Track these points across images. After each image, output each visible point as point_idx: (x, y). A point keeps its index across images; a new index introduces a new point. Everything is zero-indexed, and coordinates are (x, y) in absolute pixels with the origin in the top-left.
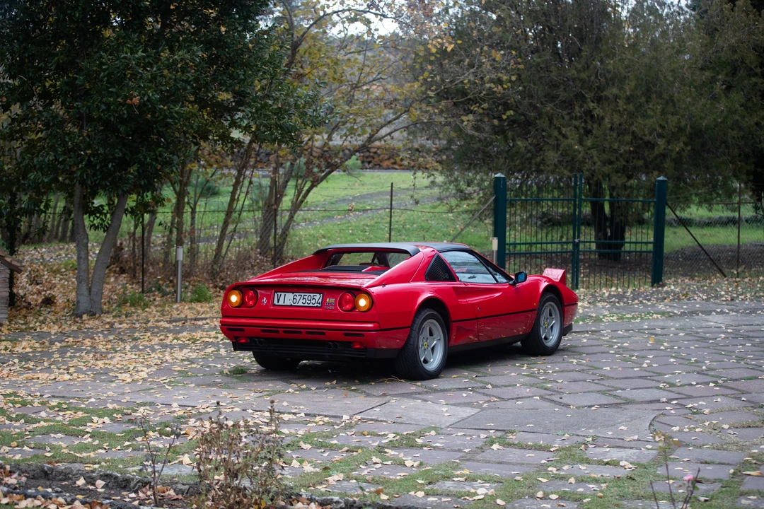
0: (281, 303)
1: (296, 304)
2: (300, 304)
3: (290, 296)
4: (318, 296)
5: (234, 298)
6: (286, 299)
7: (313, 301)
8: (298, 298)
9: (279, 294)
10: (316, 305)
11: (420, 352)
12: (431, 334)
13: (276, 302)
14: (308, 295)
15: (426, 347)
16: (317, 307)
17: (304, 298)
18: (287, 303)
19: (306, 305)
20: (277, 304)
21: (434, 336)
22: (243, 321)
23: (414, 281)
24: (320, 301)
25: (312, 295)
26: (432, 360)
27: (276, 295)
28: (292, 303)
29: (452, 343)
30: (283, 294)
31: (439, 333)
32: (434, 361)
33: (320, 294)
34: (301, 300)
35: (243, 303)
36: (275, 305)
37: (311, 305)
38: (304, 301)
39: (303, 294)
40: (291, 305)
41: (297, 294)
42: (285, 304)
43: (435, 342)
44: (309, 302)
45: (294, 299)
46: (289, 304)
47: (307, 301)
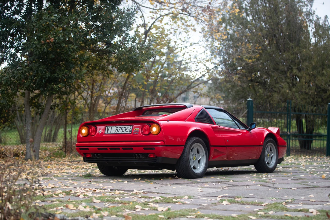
0: (109, 132)
2: (120, 132)
3: (114, 128)
5: (84, 131)
6: (112, 130)
7: (127, 130)
8: (118, 129)
9: (108, 127)
11: (191, 162)
12: (198, 152)
13: (106, 132)
14: (124, 127)
15: (195, 159)
16: (129, 134)
17: (122, 129)
18: (113, 132)
19: (123, 133)
21: (200, 154)
22: (90, 143)
23: (188, 121)
24: (131, 130)
25: (126, 127)
26: (198, 168)
27: (107, 128)
29: (211, 159)
30: (110, 127)
31: (203, 151)
32: (200, 168)
33: (131, 126)
34: (120, 130)
35: (89, 133)
36: (105, 134)
37: (126, 133)
38: (122, 131)
39: (121, 127)
40: (115, 134)
41: (118, 127)
42: (112, 133)
43: (201, 157)
44: (124, 131)
45: (116, 129)
46: (114, 133)
47: (124, 130)
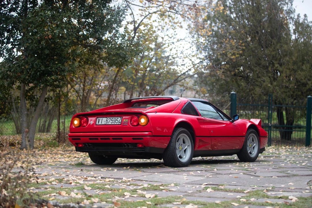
0: (100, 123)
1: (108, 124)
2: (110, 123)
3: (104, 119)
4: (119, 118)
5: (76, 122)
6: (103, 121)
7: (117, 122)
8: (109, 120)
9: (99, 118)
10: (118, 124)
11: (177, 152)
12: (184, 142)
13: (97, 123)
14: (114, 118)
15: (181, 149)
16: (119, 125)
17: (112, 120)
18: (103, 123)
19: (113, 124)
21: (186, 144)
22: (81, 134)
23: (175, 112)
24: (120, 121)
25: (116, 118)
26: (184, 157)
28: (105, 123)
29: (196, 149)
30: (101, 119)
31: (188, 142)
32: (185, 158)
33: (120, 117)
35: (81, 124)
36: (96, 125)
37: (116, 124)
39: (111, 118)
40: (105, 125)
43: (186, 147)
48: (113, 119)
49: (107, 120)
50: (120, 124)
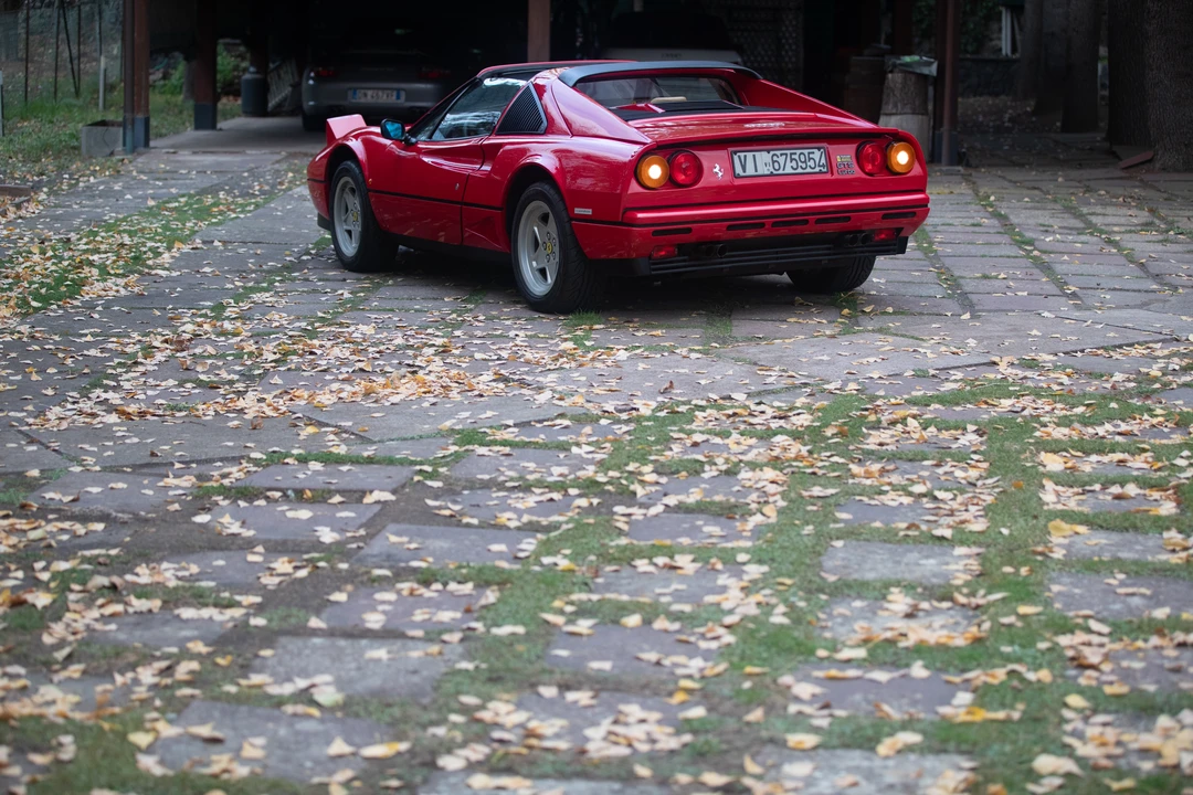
0: (750, 171)
1: (781, 172)
2: (789, 170)
4: (817, 154)
5: (654, 171)
6: (759, 163)
7: (811, 163)
8: (782, 160)
9: (742, 155)
10: (817, 169)
13: (739, 170)
14: (798, 152)
16: (821, 172)
17: (792, 160)
18: (763, 170)
19: (799, 170)
20: (742, 174)
24: (823, 161)
25: (806, 152)
27: (736, 158)
28: (771, 169)
30: (750, 155)
34: (789, 164)
35: (670, 180)
36: (739, 177)
37: (809, 170)
38: (794, 164)
39: (788, 152)
40: (772, 175)
41: (778, 153)
42: (760, 172)
44: (804, 166)
45: (774, 162)
46: (767, 173)
47: (800, 164)
48: (796, 157)
49: (775, 158)
50: (825, 170)
